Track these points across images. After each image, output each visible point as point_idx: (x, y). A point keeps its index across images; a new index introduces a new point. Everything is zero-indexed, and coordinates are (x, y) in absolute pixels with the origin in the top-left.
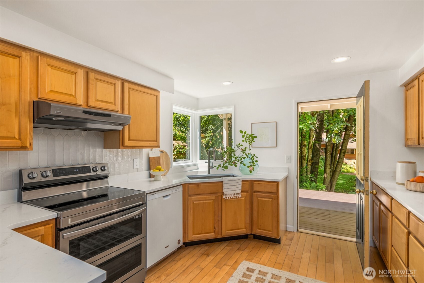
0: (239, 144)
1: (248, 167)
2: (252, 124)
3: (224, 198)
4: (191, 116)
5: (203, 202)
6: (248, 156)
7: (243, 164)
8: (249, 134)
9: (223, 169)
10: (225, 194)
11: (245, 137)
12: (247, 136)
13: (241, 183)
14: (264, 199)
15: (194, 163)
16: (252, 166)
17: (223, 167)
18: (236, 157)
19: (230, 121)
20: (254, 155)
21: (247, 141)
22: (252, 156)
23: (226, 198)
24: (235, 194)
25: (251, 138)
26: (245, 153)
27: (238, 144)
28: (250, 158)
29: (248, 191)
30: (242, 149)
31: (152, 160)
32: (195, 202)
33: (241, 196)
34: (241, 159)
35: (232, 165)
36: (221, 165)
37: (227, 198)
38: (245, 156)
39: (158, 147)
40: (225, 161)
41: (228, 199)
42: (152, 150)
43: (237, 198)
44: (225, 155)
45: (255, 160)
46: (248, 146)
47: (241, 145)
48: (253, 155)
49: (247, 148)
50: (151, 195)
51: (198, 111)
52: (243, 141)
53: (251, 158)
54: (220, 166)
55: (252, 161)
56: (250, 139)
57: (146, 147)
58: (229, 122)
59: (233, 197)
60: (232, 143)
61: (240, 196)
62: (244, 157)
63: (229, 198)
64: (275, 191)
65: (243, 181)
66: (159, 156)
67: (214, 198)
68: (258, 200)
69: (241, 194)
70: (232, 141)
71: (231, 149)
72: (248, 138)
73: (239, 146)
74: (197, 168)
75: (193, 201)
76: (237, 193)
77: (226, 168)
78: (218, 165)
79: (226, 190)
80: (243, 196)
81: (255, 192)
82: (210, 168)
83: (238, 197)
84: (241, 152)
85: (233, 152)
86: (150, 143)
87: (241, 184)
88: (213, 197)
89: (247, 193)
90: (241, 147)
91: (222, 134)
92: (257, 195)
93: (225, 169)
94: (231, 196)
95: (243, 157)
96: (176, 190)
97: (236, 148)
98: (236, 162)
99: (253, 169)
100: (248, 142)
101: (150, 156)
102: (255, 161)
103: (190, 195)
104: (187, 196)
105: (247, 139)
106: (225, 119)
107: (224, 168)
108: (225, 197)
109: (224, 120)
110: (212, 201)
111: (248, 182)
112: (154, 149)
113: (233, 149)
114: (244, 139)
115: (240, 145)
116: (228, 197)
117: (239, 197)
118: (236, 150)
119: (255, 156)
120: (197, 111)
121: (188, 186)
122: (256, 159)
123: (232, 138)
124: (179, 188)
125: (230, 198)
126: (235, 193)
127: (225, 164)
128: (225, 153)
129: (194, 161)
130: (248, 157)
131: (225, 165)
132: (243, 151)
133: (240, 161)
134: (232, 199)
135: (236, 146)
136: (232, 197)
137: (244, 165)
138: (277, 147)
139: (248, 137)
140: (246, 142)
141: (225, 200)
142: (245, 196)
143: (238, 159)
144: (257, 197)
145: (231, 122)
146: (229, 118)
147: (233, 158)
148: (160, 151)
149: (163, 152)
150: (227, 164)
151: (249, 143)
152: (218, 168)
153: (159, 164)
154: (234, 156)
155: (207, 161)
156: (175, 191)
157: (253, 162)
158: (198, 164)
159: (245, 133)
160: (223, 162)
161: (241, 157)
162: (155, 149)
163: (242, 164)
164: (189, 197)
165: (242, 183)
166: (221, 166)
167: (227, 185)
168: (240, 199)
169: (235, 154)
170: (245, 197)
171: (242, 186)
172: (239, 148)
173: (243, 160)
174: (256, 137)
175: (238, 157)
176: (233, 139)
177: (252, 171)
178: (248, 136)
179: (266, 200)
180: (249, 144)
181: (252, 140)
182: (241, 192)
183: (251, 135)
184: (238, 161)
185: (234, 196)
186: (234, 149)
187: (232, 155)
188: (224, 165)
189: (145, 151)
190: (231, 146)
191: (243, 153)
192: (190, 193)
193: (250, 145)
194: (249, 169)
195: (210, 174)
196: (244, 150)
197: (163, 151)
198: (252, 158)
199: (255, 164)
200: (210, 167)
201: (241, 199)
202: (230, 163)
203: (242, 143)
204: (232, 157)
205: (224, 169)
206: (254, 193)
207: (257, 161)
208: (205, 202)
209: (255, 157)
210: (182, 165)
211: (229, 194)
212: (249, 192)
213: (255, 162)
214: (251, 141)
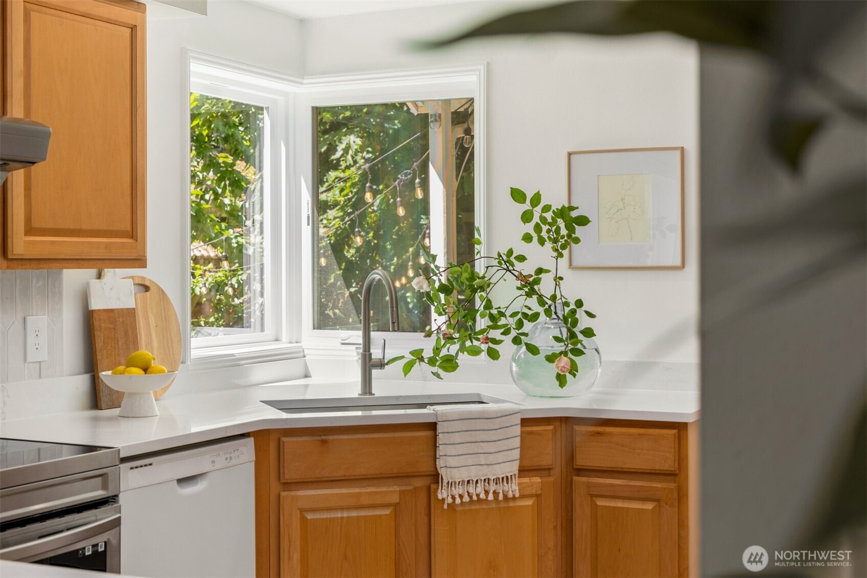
0: (510, 252)
1: (550, 359)
2: (570, 154)
3: (440, 497)
4: (267, 108)
5: (345, 514)
6: (553, 308)
7: (526, 344)
8: (554, 208)
9: (435, 369)
10: (445, 482)
11: (536, 219)
12: (544, 214)
13: (517, 430)
14: (619, 504)
15: (283, 345)
16: (570, 355)
17: (432, 362)
18: (494, 312)
19: (465, 126)
20: (579, 303)
21: (546, 237)
22: (567, 310)
23: (450, 500)
24: (492, 483)
25: (561, 223)
26: (535, 297)
27: (504, 251)
28: (561, 317)
29: (549, 469)
30: (520, 277)
31: (102, 325)
32: (310, 516)
33: (519, 489)
34: (520, 324)
35: (475, 352)
36: (422, 350)
37: (453, 498)
38: (537, 308)
39: (140, 262)
40: (444, 335)
41: (458, 501)
42: (99, 276)
43: (501, 497)
44: (443, 302)
45: (581, 326)
46: (549, 264)
47: (516, 258)
48: (572, 306)
49: (548, 271)
50: (132, 468)
51: (305, 81)
52: (527, 238)
53: (565, 320)
54: (418, 355)
55: (569, 330)
56: (558, 230)
57: (82, 262)
58: (459, 132)
59: (482, 496)
60: (476, 246)
61: (513, 489)
62: (530, 313)
63: (464, 500)
64: (668, 464)
65: (525, 422)
66: (132, 305)
67: (395, 499)
68: (595, 507)
69: (516, 481)
70: (476, 236)
71: (473, 276)
72: (549, 224)
73: (507, 261)
74: (301, 371)
75: (302, 511)
76: (501, 477)
77: (450, 364)
78: (412, 353)
79: (452, 462)
80: (529, 491)
81: (580, 471)
82: (369, 364)
83: (505, 497)
84: (519, 288)
85: (482, 288)
86: (107, 246)
87: (519, 433)
88: (392, 492)
89: (545, 479)
90: (518, 266)
91: (419, 194)
92: (589, 485)
93: (446, 369)
94: (471, 490)
95: (525, 315)
96: (228, 456)
97: (496, 269)
98: (496, 334)
99: (573, 370)
100: (549, 245)
101: (95, 305)
102: (582, 332)
103: (288, 485)
104: (274, 487)
105: (545, 228)
106: (438, 118)
107: (440, 366)
108: (445, 496)
109: (431, 125)
110: (387, 512)
111: (551, 427)
112: (109, 273)
113: (481, 275)
114: (529, 228)
115: (512, 259)
116: (461, 496)
117: (510, 495)
118: (493, 281)
119: (583, 308)
120: (302, 84)
121: (279, 440)
122: (584, 322)
123: (476, 225)
124: (240, 449)
125: (466, 499)
126: (492, 478)
127: (444, 346)
128: (442, 296)
129: (284, 338)
130: (548, 312)
131: (444, 352)
132: (529, 285)
133: (514, 333)
134: (477, 507)
135: (495, 263)
136: (478, 495)
137: (533, 350)
138: (686, 268)
139: (550, 220)
140: (542, 242)
141: (446, 507)
142: (534, 492)
143: (503, 321)
144: (592, 496)
145: (469, 132)
146: (462, 110)
147: (482, 316)
148: (135, 284)
149: (147, 288)
150: (454, 348)
151: (557, 250)
152: (408, 368)
153: (132, 341)
154: (486, 308)
155: (357, 336)
156: (226, 459)
157: (572, 335)
158: (306, 352)
159: (536, 200)
160: (434, 337)
161: (520, 316)
162: (112, 270)
163: (524, 348)
164: (283, 494)
165: (522, 432)
166: (421, 359)
167: (457, 438)
168: (511, 504)
169: (489, 301)
170: (538, 496)
171: (523, 447)
172: (508, 270)
173: (528, 326)
174: (583, 221)
175: (502, 314)
176: (478, 230)
177: (569, 376)
178: (549, 216)
179: (628, 508)
180: (555, 254)
181: (569, 236)
182: (517, 472)
183: (562, 213)
184: (502, 330)
185: (487, 492)
186: (484, 277)
187: (479, 304)
188: (437, 350)
189: (73, 277)
190: (472, 262)
191: (529, 295)
192: (290, 474)
193: (561, 255)
194: (553, 369)
195: (371, 393)
196: (531, 279)
197: (148, 284)
198: (570, 320)
199: (579, 346)
200: (370, 359)
201: (520, 507)
202: (468, 343)
203: (520, 248)
204: (478, 315)
205: (441, 372)
206: (575, 478)
207: (588, 333)
208: (354, 514)
209: (580, 315)
210: (232, 355)
211: (463, 481)
212: (557, 472)
213: (580, 337)
214: (563, 237)
